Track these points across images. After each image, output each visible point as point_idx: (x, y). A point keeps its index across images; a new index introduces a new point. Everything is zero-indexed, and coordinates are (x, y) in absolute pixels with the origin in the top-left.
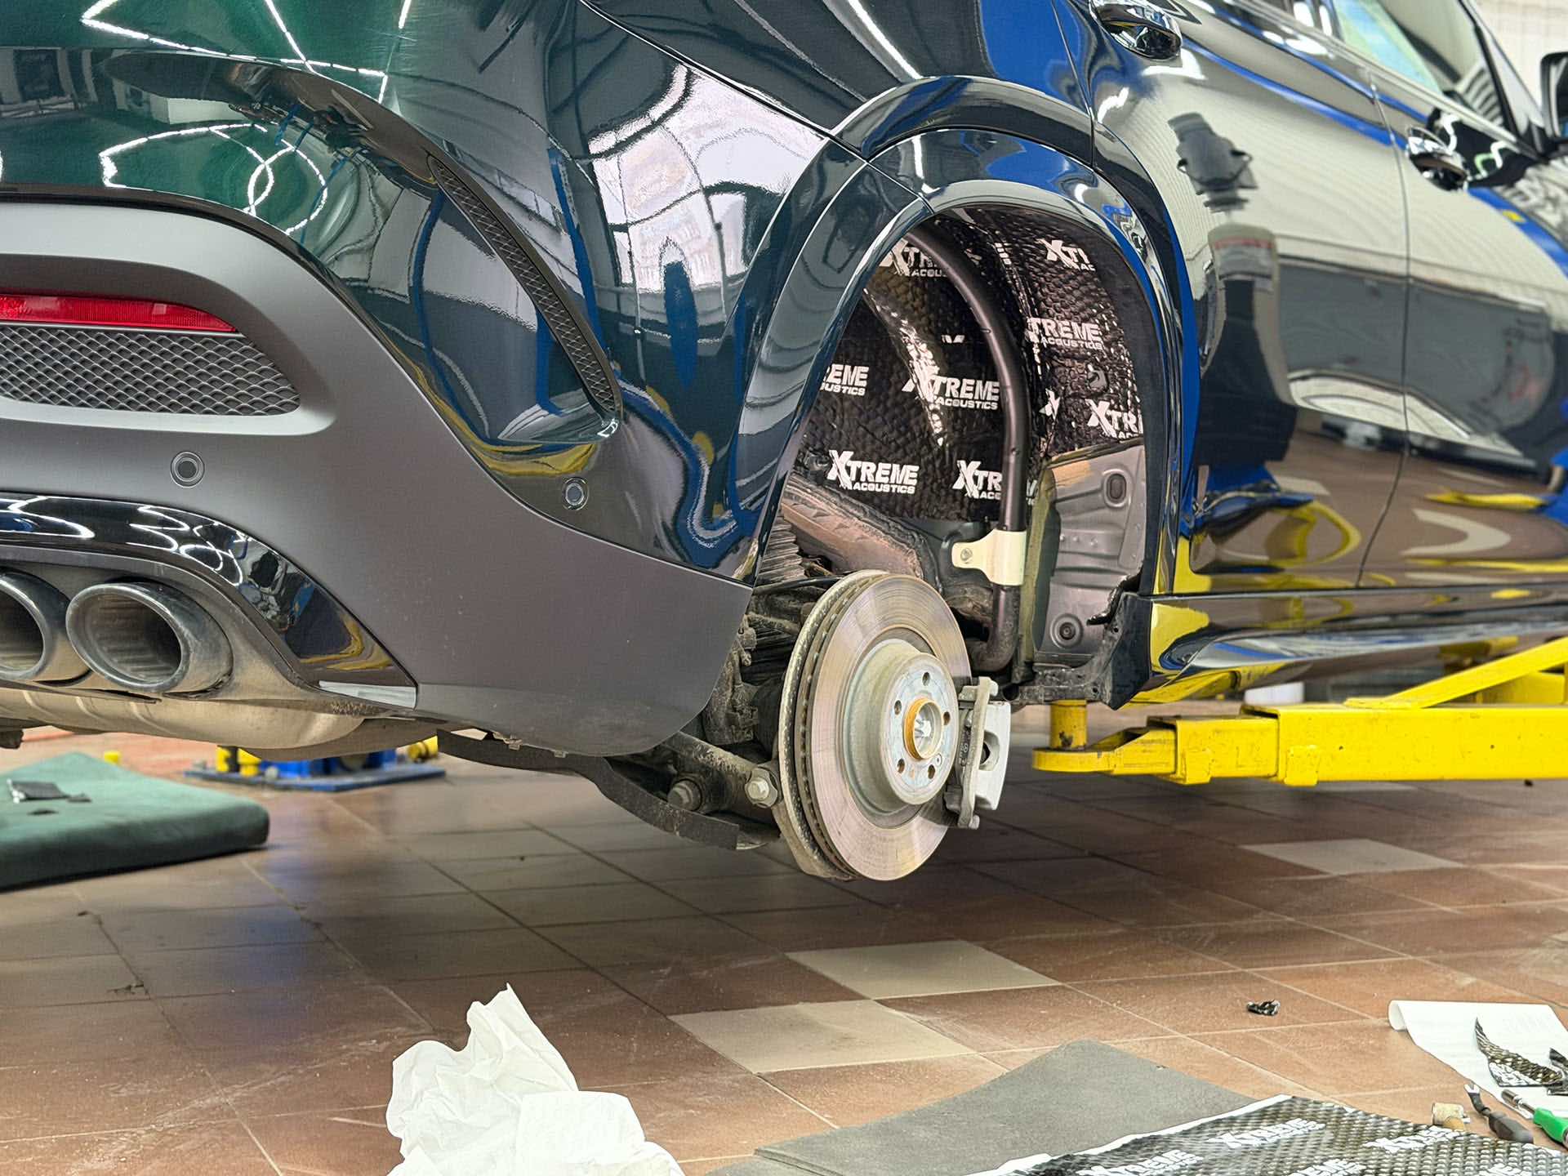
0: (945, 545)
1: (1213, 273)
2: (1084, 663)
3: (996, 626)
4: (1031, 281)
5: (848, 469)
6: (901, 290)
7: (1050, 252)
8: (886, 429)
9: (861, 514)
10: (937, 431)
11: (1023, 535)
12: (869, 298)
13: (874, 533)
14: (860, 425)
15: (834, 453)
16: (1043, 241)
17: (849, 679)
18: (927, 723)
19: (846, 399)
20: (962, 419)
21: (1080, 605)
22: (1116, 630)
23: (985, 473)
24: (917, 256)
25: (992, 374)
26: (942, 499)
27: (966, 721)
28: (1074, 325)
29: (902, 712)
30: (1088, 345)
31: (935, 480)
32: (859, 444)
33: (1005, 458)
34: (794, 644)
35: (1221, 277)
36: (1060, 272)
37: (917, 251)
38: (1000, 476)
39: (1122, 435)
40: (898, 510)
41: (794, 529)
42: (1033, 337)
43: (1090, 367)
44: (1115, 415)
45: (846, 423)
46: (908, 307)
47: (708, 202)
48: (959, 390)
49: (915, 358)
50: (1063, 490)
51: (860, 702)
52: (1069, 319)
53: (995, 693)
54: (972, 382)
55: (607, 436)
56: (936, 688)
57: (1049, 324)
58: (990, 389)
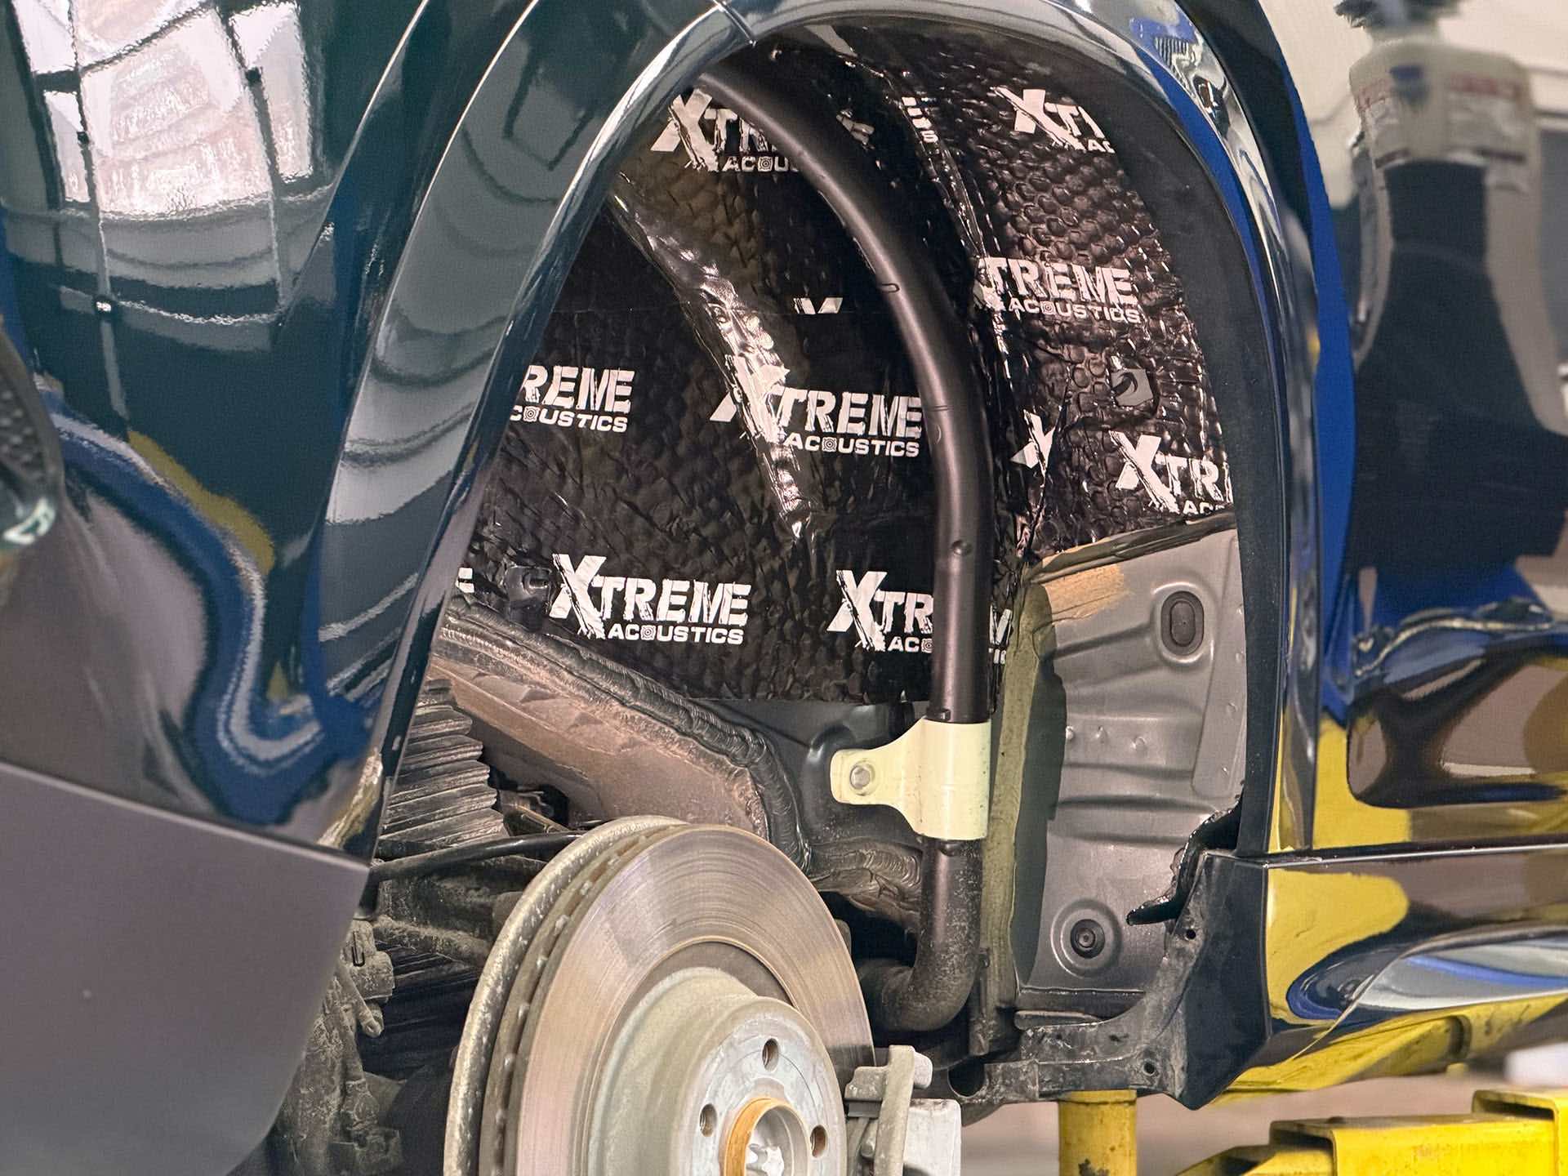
0: (814, 756)
1: (1365, 154)
2: (1123, 1009)
3: (930, 930)
4: (983, 179)
5: (595, 594)
6: (699, 201)
7: (1020, 116)
8: (678, 505)
9: (627, 694)
10: (790, 507)
11: (985, 728)
12: (630, 221)
13: (657, 734)
14: (618, 498)
15: (564, 560)
16: (1005, 91)
17: (598, 1059)
18: (775, 1154)
19: (587, 444)
20: (844, 482)
21: (1113, 882)
22: (1191, 934)
23: (897, 597)
24: (733, 127)
25: (904, 380)
26: (806, 655)
27: (863, 1148)
28: (1079, 270)
29: (717, 1130)
30: (1109, 314)
31: (788, 614)
32: (618, 539)
33: (940, 562)
34: (474, 985)
35: (1379, 163)
36: (1043, 156)
37: (733, 116)
38: (928, 601)
39: (1189, 508)
40: (708, 681)
41: (479, 729)
42: (991, 298)
43: (1116, 362)
44: (1175, 463)
45: (589, 495)
46: (718, 238)
47: (230, 32)
48: (834, 416)
49: (736, 350)
50: (1069, 629)
51: (623, 1111)
52: (1067, 258)
53: (926, 1080)
54: (862, 398)
55: (28, 539)
56: (794, 1073)
57: (1025, 272)
58: (902, 413)
